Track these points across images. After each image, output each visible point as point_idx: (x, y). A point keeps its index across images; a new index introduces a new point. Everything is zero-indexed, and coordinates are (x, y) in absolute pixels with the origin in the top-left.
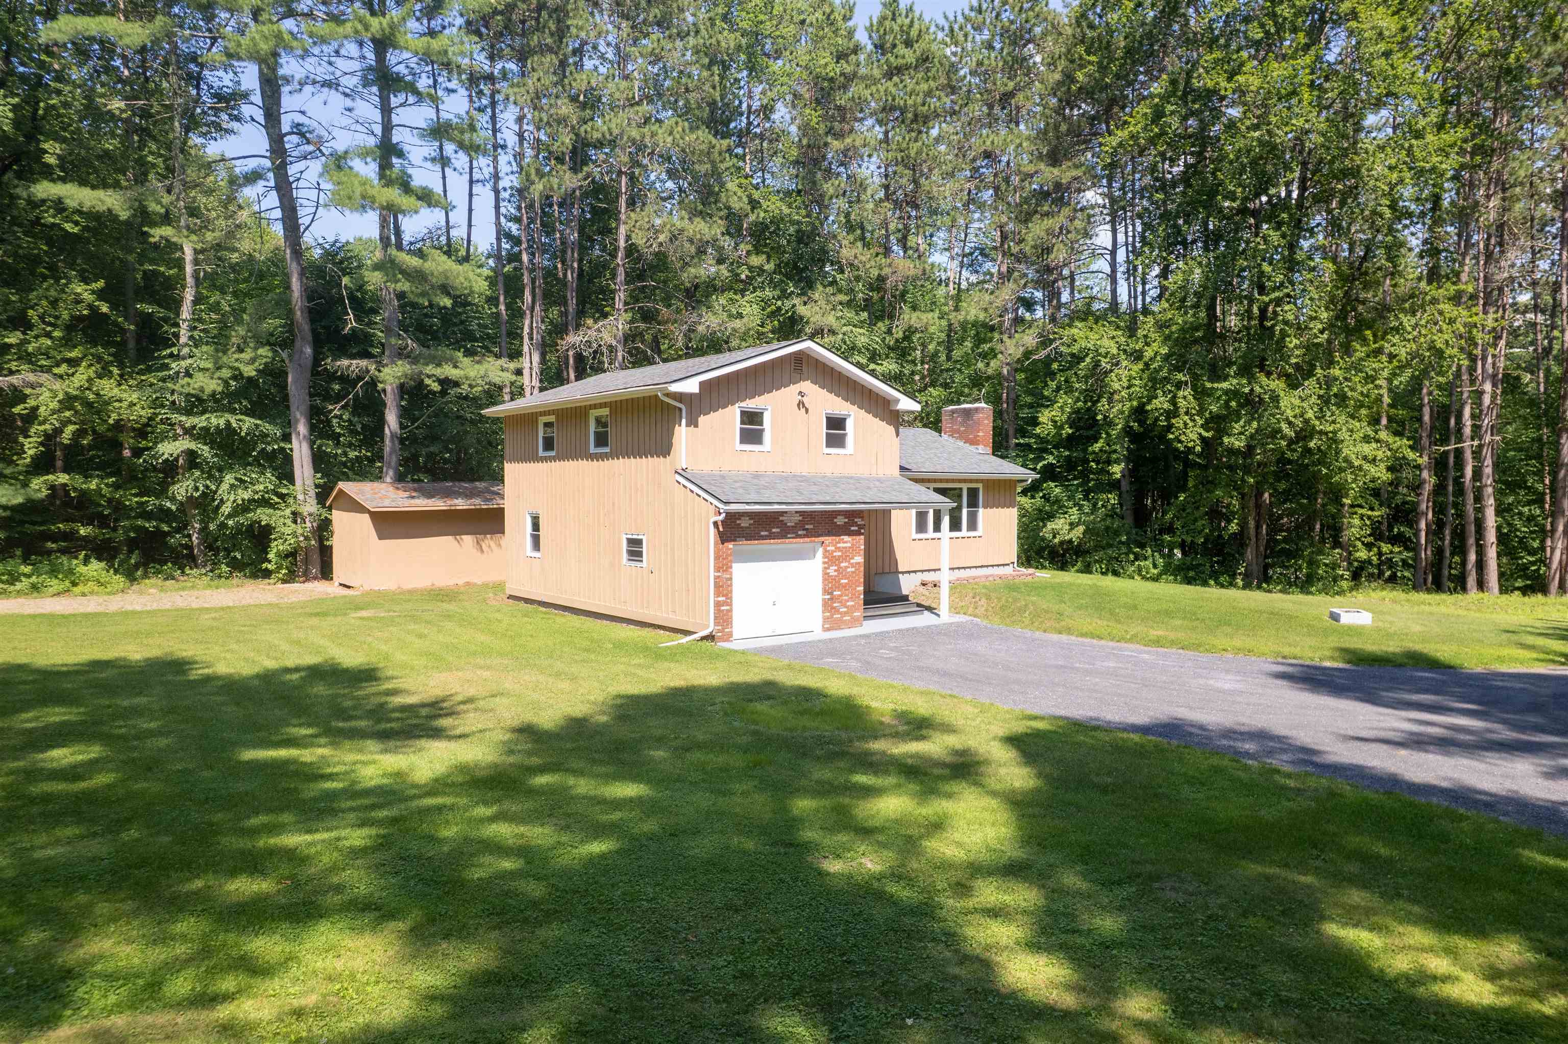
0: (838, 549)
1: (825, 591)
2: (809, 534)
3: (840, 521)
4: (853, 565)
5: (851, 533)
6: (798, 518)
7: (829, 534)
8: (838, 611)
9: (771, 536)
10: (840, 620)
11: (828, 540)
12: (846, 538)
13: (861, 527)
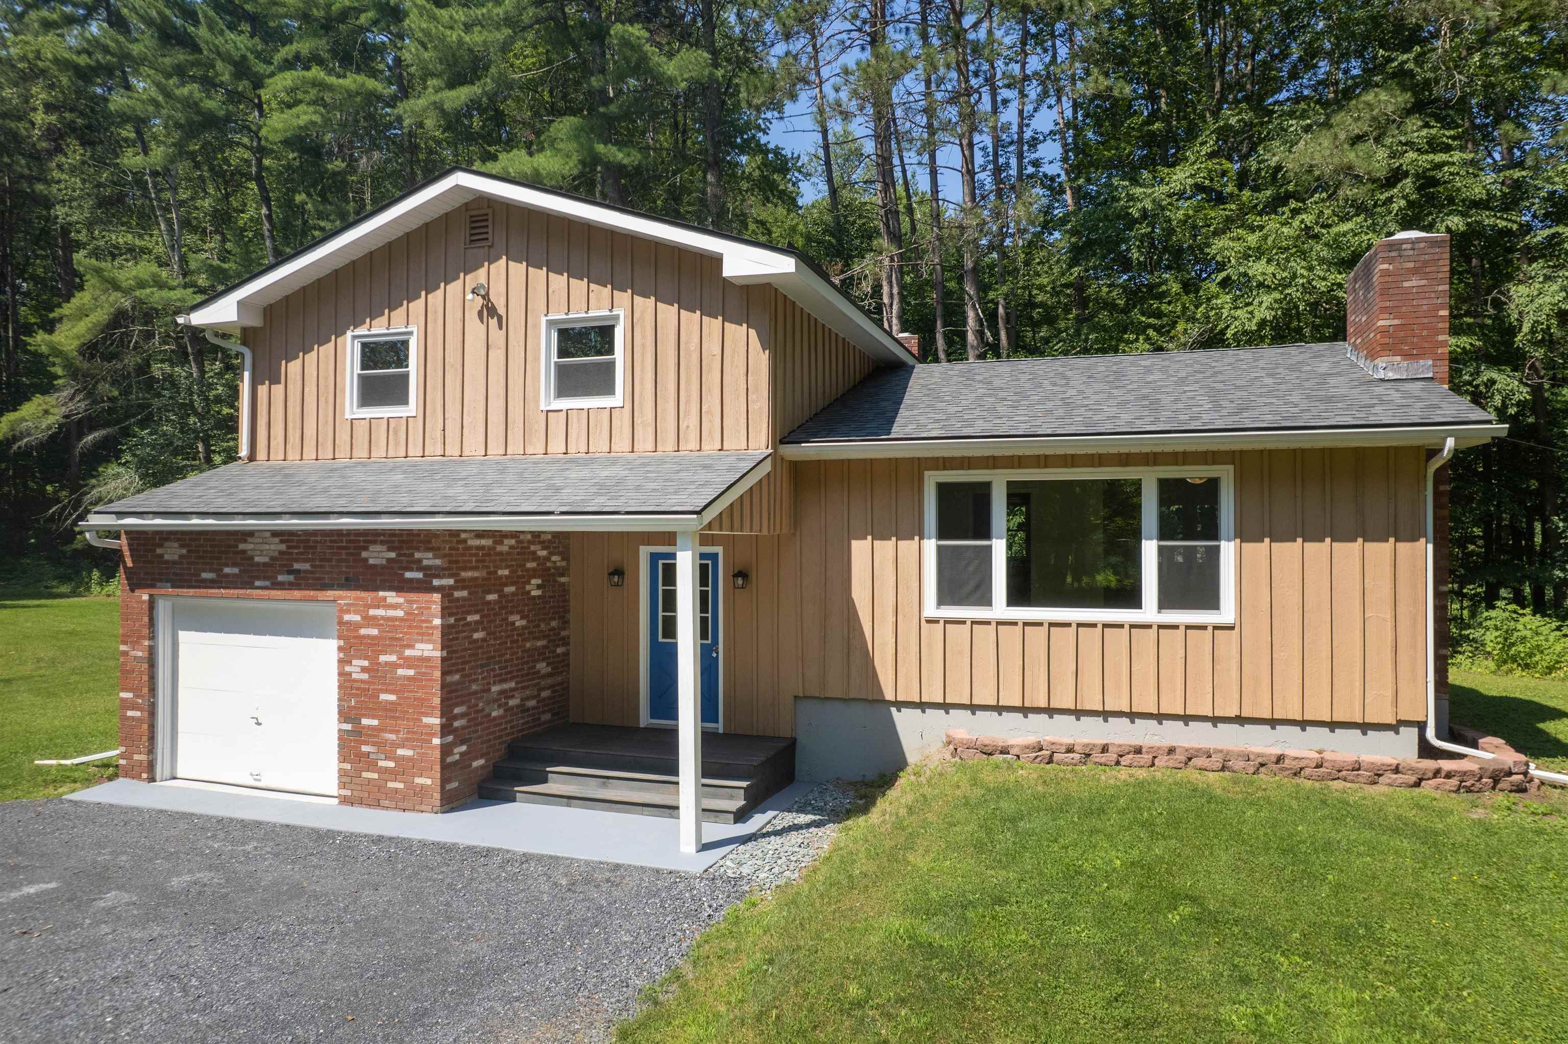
0: (370, 621)
1: (345, 715)
2: (301, 582)
3: (377, 555)
4: (409, 663)
5: (402, 586)
6: (276, 546)
7: (349, 583)
8: (372, 765)
9: (221, 582)
10: (380, 787)
11: (346, 597)
12: (391, 597)
13: (431, 572)
